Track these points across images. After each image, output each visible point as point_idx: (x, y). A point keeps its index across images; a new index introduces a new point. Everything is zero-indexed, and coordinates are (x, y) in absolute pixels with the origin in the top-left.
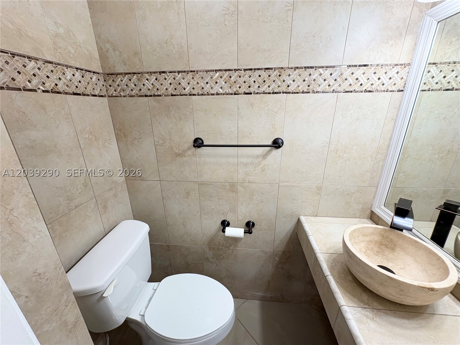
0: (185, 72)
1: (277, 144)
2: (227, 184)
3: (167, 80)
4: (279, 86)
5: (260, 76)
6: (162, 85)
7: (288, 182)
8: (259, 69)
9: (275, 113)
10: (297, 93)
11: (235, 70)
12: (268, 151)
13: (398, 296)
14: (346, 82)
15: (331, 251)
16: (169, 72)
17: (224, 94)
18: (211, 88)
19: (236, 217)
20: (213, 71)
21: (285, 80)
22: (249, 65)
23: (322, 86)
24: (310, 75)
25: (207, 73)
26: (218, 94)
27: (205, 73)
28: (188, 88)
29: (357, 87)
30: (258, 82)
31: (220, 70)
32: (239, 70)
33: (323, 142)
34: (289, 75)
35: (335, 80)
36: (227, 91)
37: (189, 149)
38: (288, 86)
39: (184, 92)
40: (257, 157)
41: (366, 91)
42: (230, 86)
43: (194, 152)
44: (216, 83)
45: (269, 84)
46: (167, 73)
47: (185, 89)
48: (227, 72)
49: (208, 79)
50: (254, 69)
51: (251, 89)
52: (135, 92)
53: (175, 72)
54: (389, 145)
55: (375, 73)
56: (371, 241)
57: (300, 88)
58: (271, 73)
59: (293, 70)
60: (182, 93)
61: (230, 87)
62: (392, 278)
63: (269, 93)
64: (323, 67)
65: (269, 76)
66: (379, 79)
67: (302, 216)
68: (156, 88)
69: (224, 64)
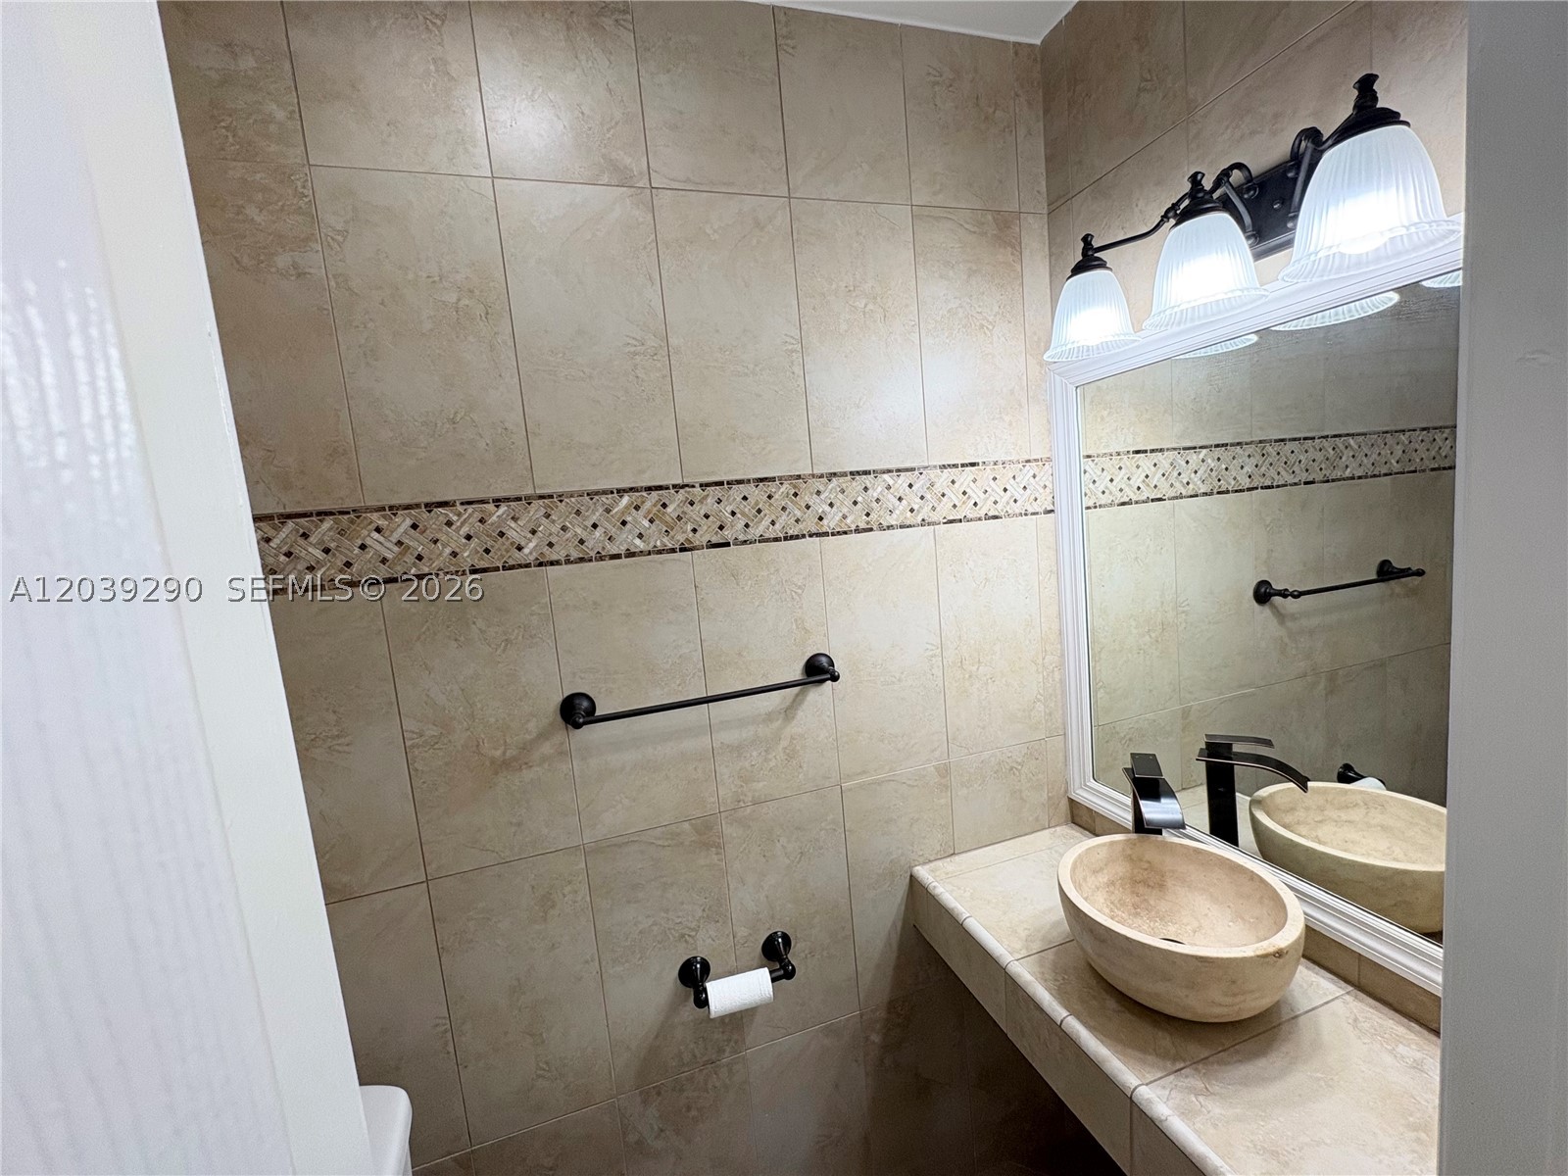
0: (518, 499)
1: (818, 670)
2: (686, 826)
3: (454, 527)
4: (797, 521)
5: (745, 498)
6: (436, 542)
7: (864, 772)
8: (739, 482)
9: (800, 587)
10: (845, 533)
11: (674, 486)
12: (797, 695)
13: (1228, 1000)
14: (945, 499)
15: (1036, 946)
16: (462, 504)
17: (649, 553)
18: (609, 539)
19: (728, 935)
20: (612, 492)
21: (810, 503)
22: (713, 473)
23: (897, 512)
24: (866, 489)
25: (592, 499)
26: (630, 554)
27: (587, 498)
28: (532, 545)
29: (966, 510)
30: (743, 514)
31: (632, 489)
32: (687, 486)
33: (929, 647)
34: (818, 493)
35: (922, 498)
36: (658, 543)
37: (543, 735)
38: (821, 519)
39: (517, 557)
40: (769, 717)
41: (988, 517)
42: (665, 528)
43: (562, 744)
44: (624, 523)
45: (774, 517)
46: (454, 505)
47: (520, 548)
48: (654, 494)
49: (597, 514)
50: (728, 483)
51: (726, 532)
53: (483, 502)
54: (1060, 630)
55: (995, 479)
56: (1113, 883)
57: (848, 521)
58: (773, 490)
59: (825, 479)
60: (511, 562)
61: (666, 531)
63: (776, 540)
64: (889, 471)
65: (770, 497)
66: (1005, 490)
67: (917, 868)
68: (411, 554)
69: (642, 472)
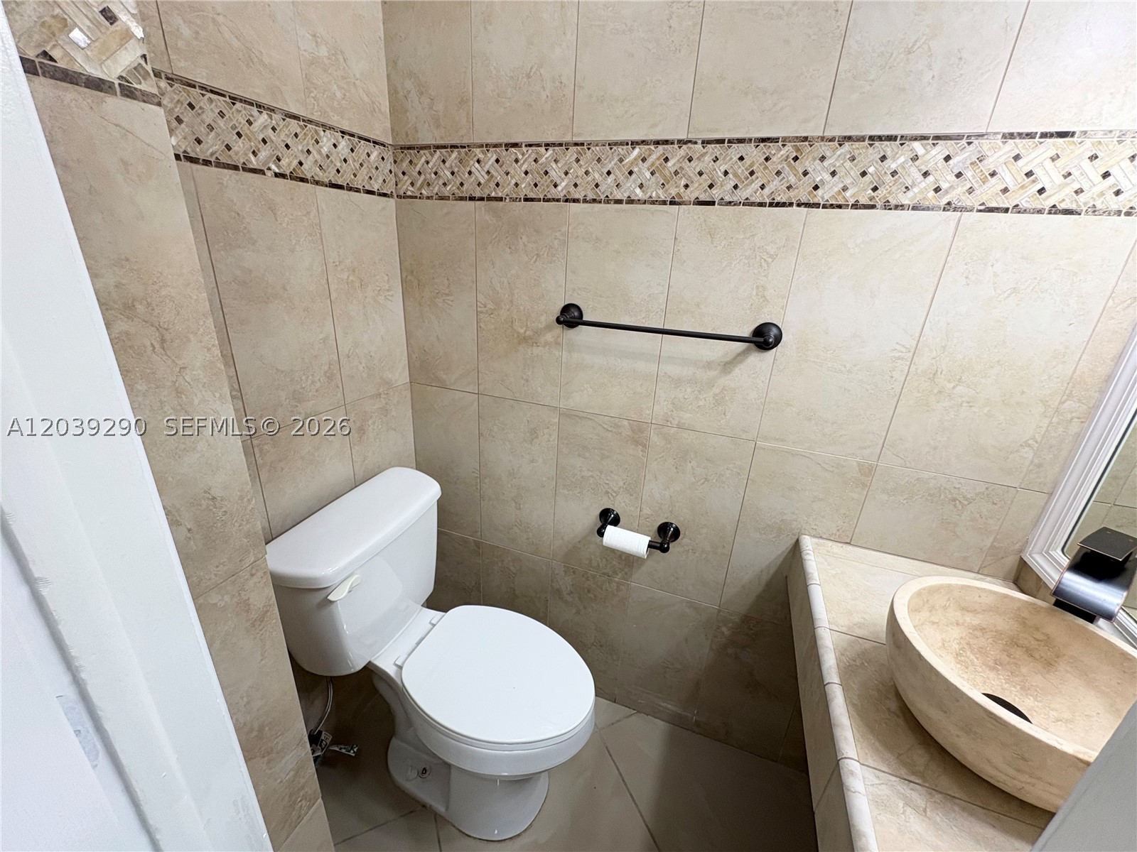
0: (561, 145)
1: (764, 338)
2: (626, 423)
3: (519, 164)
4: (789, 188)
5: (741, 158)
6: (507, 174)
7: (782, 440)
8: (741, 141)
9: (771, 256)
10: (840, 207)
11: (679, 141)
12: (739, 355)
13: (1012, 772)
14: (993, 180)
16: (526, 146)
17: (645, 203)
18: (617, 186)
19: (637, 508)
20: (627, 144)
21: (810, 170)
22: (716, 130)
23: (916, 190)
24: (883, 158)
25: (611, 149)
26: (630, 201)
27: (608, 148)
28: (564, 184)
29: (1026, 198)
30: (736, 175)
31: (643, 142)
32: (690, 141)
33: (898, 347)
34: (823, 158)
35: (959, 175)
36: (654, 195)
37: (548, 328)
38: (816, 188)
39: (554, 193)
40: (709, 365)
41: (1054, 210)
42: (662, 181)
43: (558, 337)
44: (631, 173)
45: (764, 181)
46: (521, 147)
47: (556, 186)
48: (661, 147)
49: (613, 163)
50: (730, 141)
51: (714, 191)
52: (450, 189)
53: (539, 145)
54: (1109, 377)
55: (1094, 158)
56: (982, 629)
57: (848, 194)
58: (773, 152)
59: (836, 143)
60: (549, 196)
61: (663, 184)
62: (1000, 718)
63: (761, 205)
64: (924, 138)
65: (767, 159)
66: (1106, 175)
67: (806, 536)
68: (493, 181)
69: (654, 126)
